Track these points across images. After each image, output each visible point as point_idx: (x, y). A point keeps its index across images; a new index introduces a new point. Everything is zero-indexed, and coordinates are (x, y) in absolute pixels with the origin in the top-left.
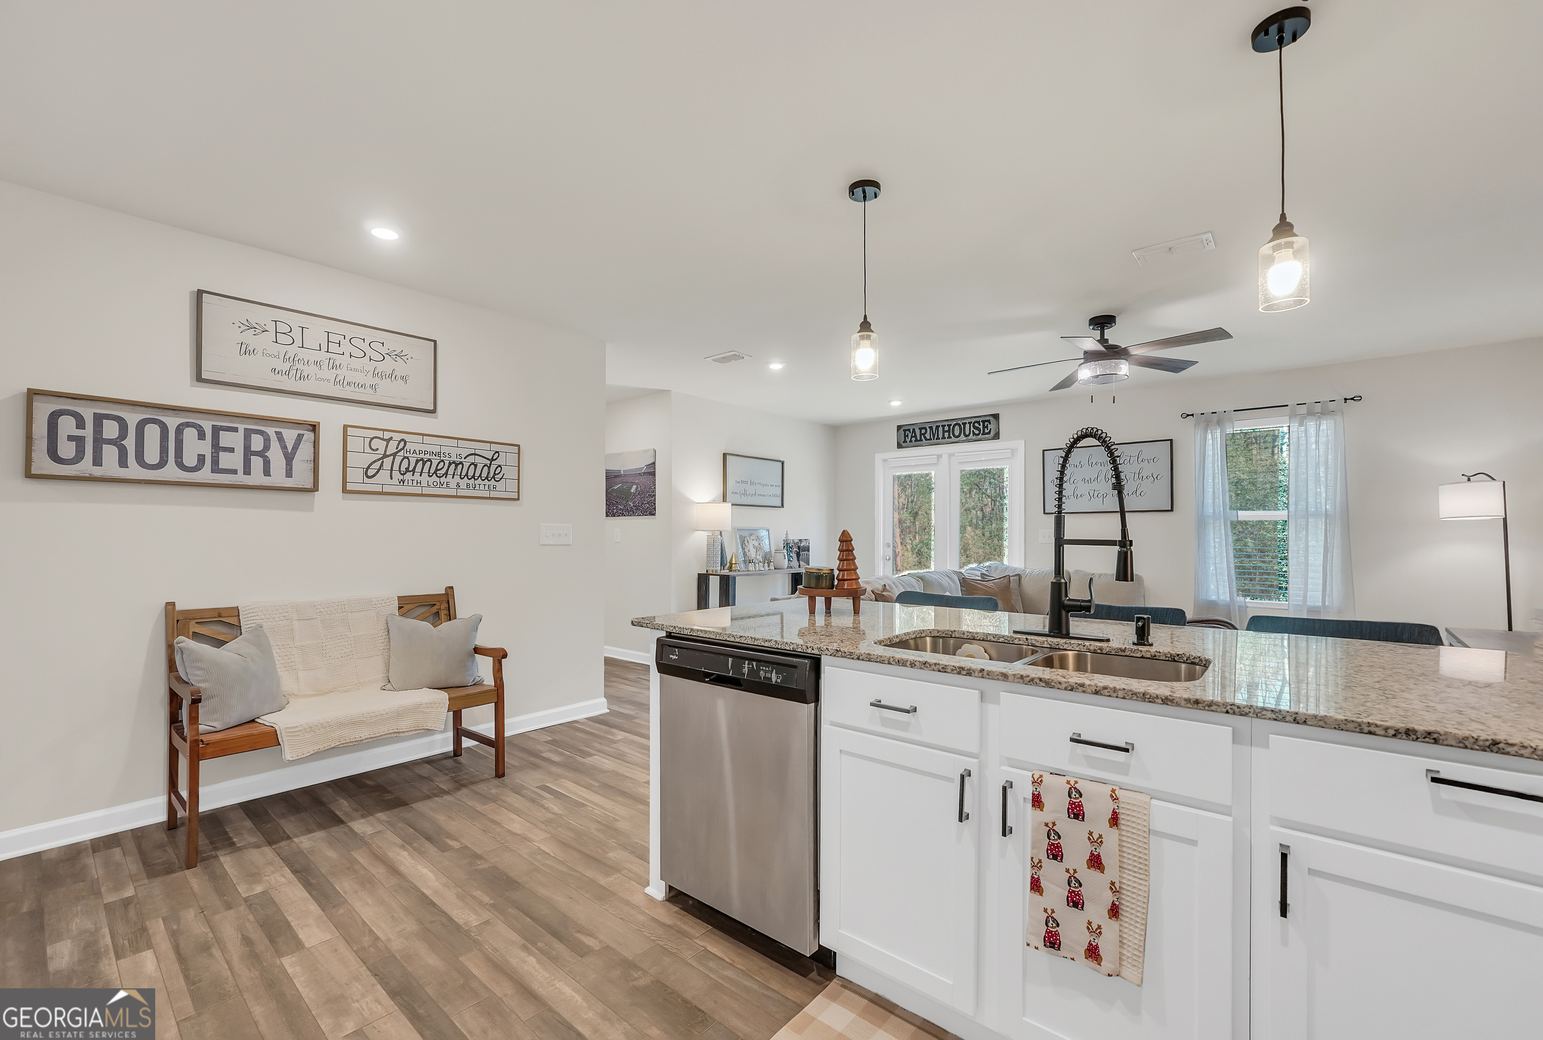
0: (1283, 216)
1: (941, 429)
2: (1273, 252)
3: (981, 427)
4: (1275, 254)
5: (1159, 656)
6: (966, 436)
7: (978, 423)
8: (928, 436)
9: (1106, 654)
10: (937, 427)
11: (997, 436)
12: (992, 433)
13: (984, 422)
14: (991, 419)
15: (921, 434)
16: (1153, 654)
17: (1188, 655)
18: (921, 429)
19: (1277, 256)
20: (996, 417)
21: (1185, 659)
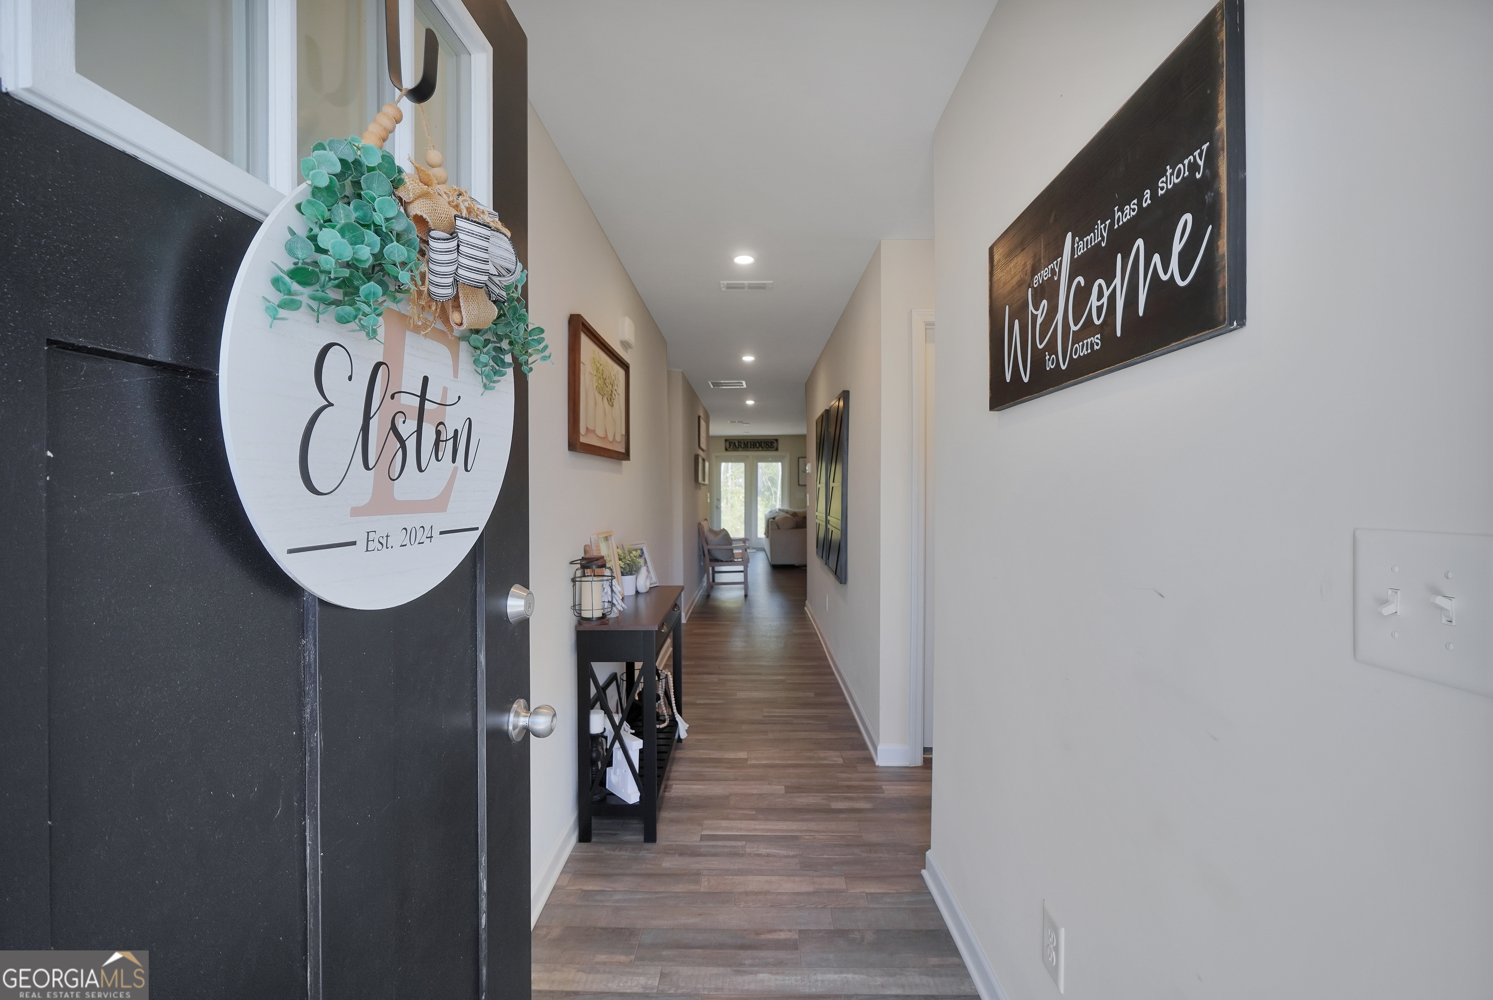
1: (749, 444)
3: (770, 444)
6: (762, 447)
7: (769, 442)
8: (742, 446)
10: (747, 443)
11: (777, 450)
12: (775, 448)
13: (771, 442)
14: (775, 442)
15: (739, 445)
18: (738, 443)
20: (777, 440)
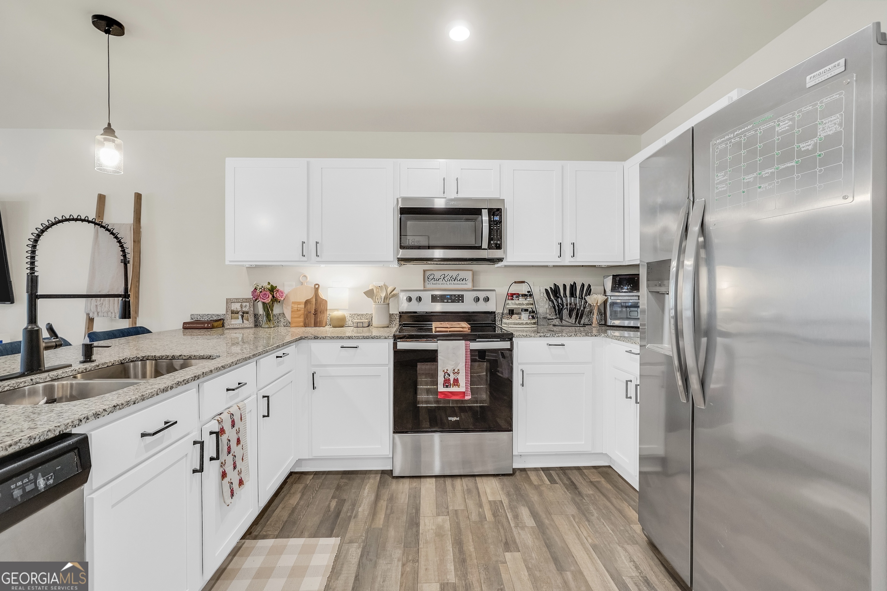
0: (109, 124)
2: (104, 141)
4: (105, 142)
5: (115, 363)
9: (89, 371)
16: (113, 363)
17: (129, 358)
19: (106, 144)
21: (127, 360)
